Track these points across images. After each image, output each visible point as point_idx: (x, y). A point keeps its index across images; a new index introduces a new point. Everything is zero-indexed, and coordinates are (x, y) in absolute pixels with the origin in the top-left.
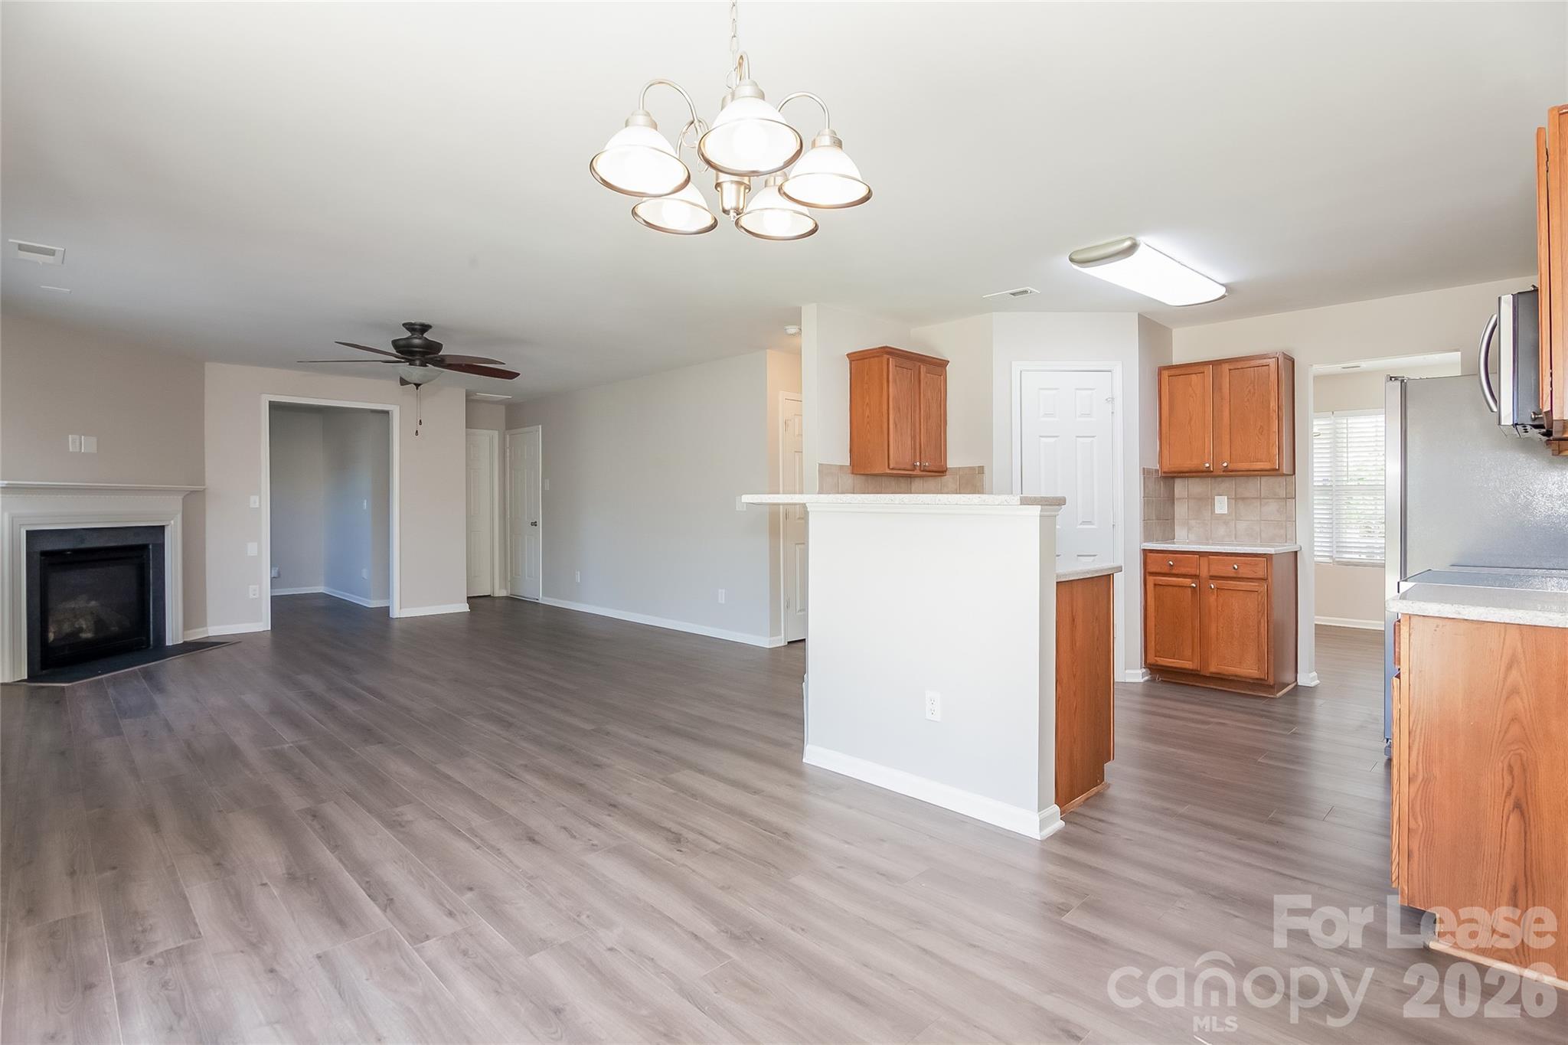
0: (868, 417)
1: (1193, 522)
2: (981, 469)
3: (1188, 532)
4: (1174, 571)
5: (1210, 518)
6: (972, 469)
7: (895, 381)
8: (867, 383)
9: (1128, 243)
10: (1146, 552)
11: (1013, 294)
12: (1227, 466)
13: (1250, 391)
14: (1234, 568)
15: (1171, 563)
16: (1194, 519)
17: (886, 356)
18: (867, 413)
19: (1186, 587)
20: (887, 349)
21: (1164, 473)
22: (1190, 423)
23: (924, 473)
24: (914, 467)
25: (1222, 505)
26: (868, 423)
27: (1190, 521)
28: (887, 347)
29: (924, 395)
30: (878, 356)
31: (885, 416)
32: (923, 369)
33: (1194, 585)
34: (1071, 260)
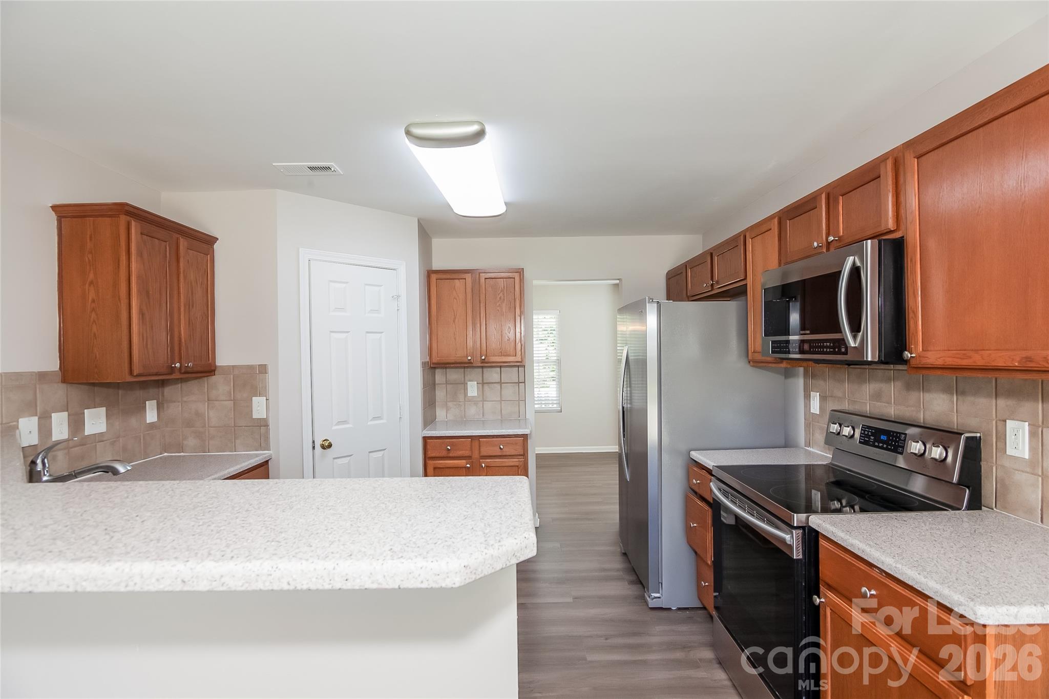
0: (93, 301)
1: (450, 404)
2: (263, 369)
3: (447, 412)
4: (451, 455)
5: (463, 400)
6: (251, 367)
7: (140, 254)
8: (91, 252)
9: (475, 128)
10: (425, 439)
11: (311, 168)
12: (484, 359)
13: (500, 298)
14: (501, 448)
15: (449, 447)
16: (452, 401)
17: (123, 219)
18: (92, 295)
19: (461, 468)
20: (127, 208)
21: (433, 364)
22: (454, 321)
23: (187, 375)
24: (172, 370)
25: (473, 389)
26: (93, 310)
27: (448, 403)
28: (127, 204)
29: (185, 277)
30: (110, 216)
31: (124, 301)
32: (183, 243)
33: (468, 466)
34: (408, 133)
